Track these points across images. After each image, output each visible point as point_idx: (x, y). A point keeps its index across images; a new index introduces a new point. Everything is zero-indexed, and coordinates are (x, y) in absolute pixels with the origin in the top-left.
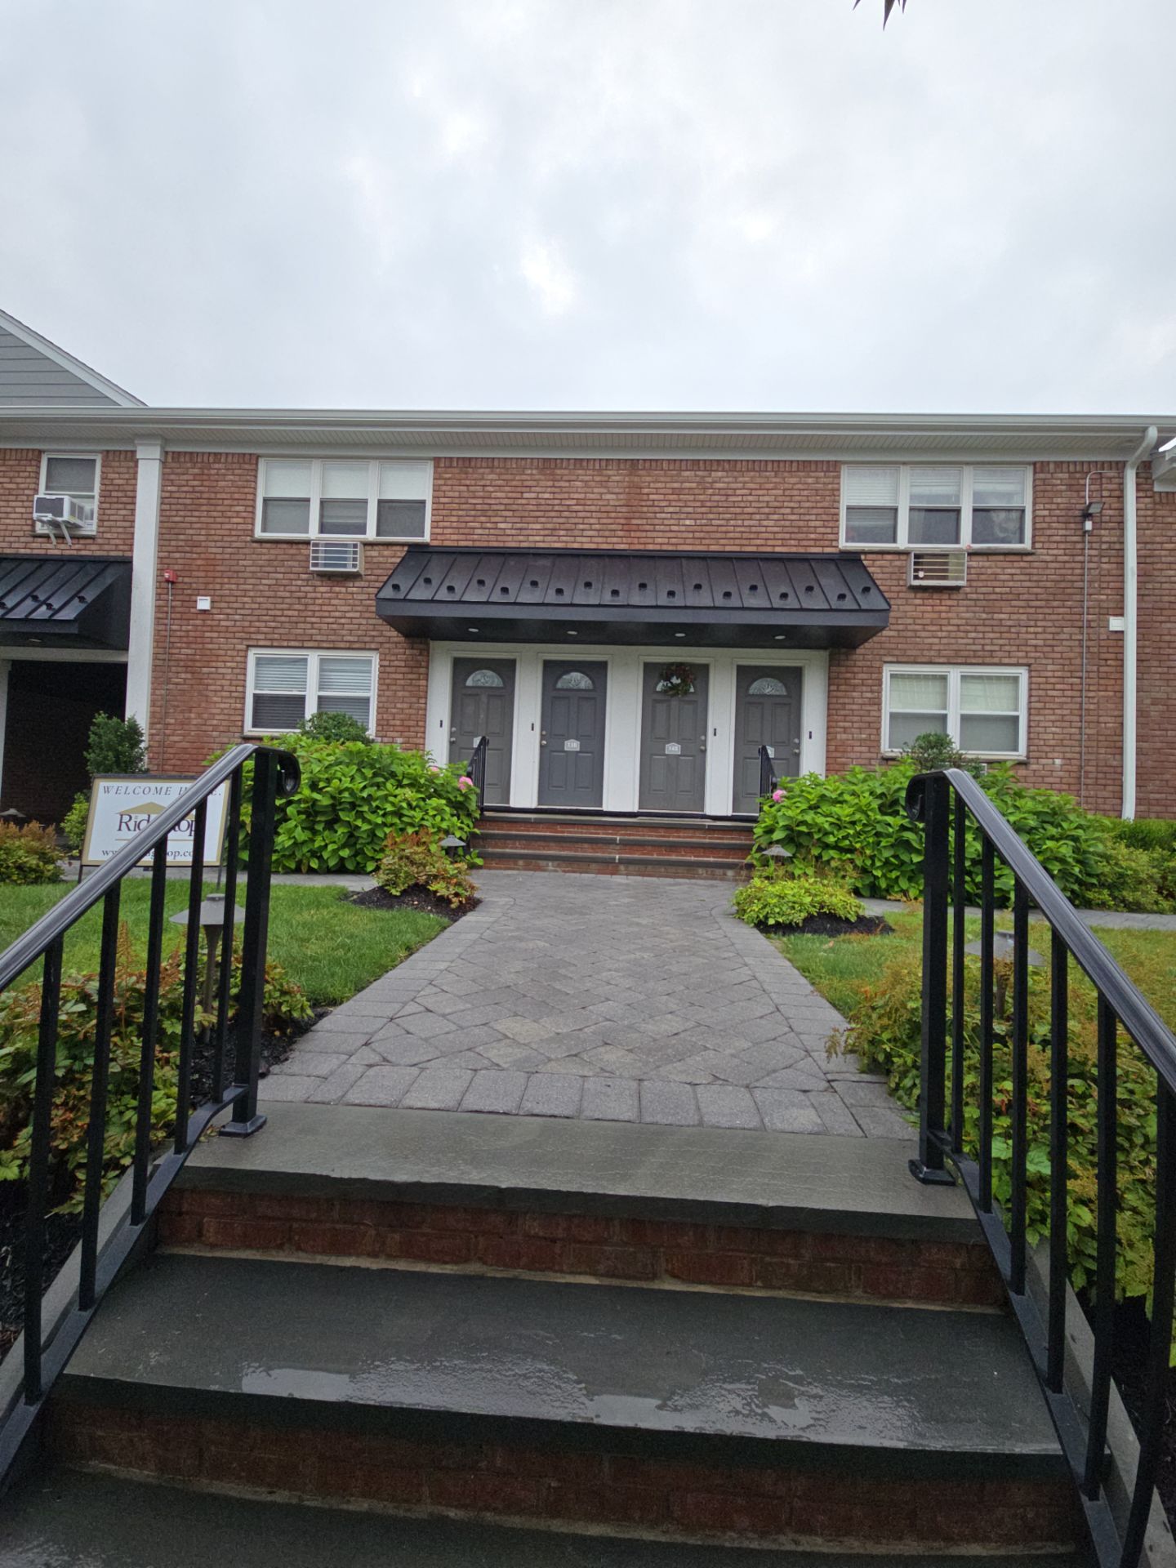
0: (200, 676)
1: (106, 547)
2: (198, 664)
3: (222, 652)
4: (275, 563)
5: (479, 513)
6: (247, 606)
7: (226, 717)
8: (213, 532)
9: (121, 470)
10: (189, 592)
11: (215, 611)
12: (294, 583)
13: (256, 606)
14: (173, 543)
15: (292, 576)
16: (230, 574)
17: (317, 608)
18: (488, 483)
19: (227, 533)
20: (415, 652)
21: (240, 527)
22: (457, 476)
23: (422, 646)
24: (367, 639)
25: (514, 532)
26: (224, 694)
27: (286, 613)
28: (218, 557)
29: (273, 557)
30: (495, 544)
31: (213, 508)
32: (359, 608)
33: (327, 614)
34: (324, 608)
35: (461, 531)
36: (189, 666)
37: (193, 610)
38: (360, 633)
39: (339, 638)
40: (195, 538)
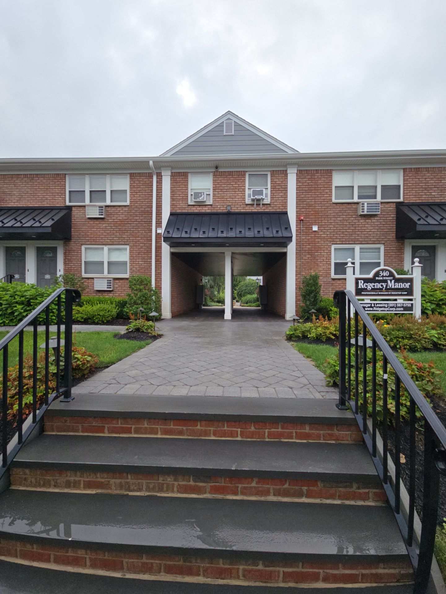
0: (314, 256)
1: (275, 208)
2: (313, 252)
3: (322, 247)
4: (343, 212)
5: (424, 189)
6: (332, 229)
7: (325, 271)
8: (317, 200)
9: (279, 178)
10: (309, 224)
11: (319, 231)
12: (350, 219)
13: (336, 228)
14: (301, 205)
15: (349, 216)
16: (324, 217)
17: (360, 228)
18: (427, 177)
19: (323, 200)
20: (400, 244)
21: (328, 198)
22: (414, 175)
23: (402, 242)
24: (380, 240)
25: (438, 196)
26: (324, 263)
27: (347, 231)
28: (320, 210)
29: (341, 209)
30: (431, 201)
31: (316, 191)
32: (377, 228)
33: (364, 231)
34: (363, 228)
35: (417, 196)
36: (310, 252)
37: (310, 231)
38: (377, 237)
39: (369, 240)
40: (310, 203)
